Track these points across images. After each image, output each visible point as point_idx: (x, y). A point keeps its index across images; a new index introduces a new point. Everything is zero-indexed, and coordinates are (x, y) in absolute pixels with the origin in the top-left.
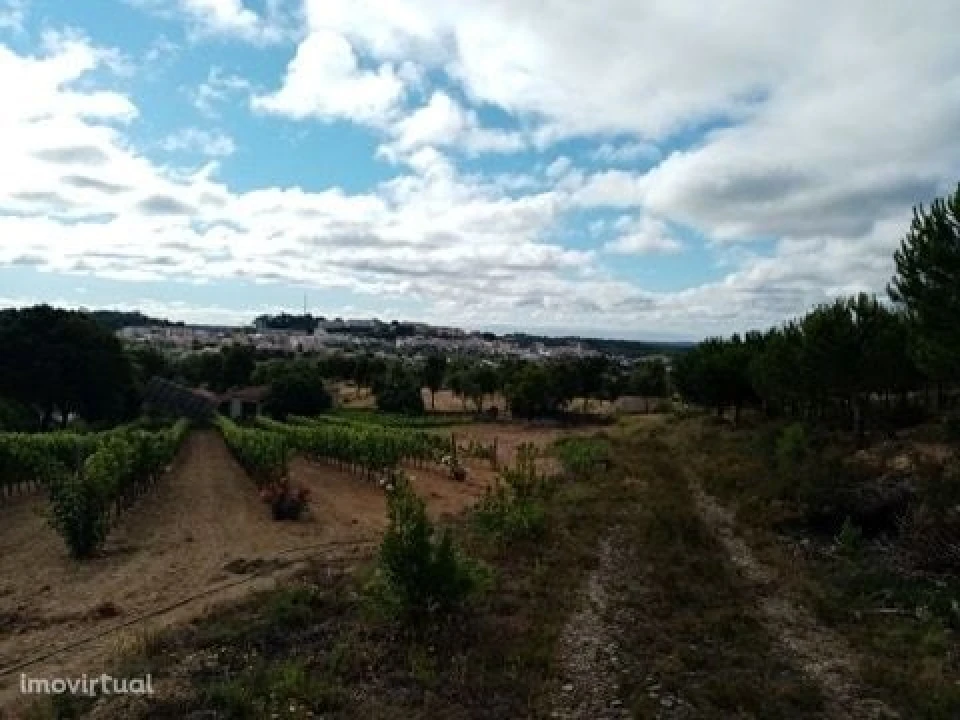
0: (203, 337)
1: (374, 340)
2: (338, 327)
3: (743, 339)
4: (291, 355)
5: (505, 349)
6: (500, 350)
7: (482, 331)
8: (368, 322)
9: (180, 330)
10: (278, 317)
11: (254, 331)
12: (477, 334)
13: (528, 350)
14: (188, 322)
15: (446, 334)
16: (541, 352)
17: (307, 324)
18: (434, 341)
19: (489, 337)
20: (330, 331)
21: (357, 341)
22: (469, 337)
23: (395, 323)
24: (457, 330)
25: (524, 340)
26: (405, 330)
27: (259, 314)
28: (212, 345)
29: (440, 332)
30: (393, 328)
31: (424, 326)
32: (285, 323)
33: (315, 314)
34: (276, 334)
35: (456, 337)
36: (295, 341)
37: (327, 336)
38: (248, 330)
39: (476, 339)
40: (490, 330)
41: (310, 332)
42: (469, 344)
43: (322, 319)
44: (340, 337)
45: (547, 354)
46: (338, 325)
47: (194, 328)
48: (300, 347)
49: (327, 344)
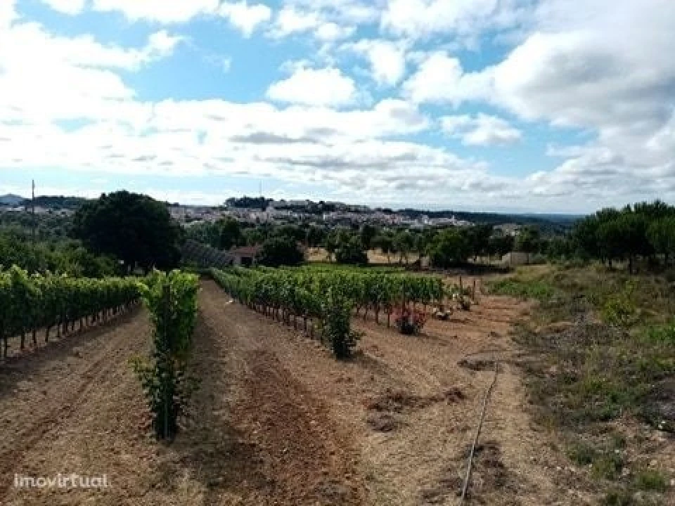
0: (192, 213)
1: (307, 215)
2: (283, 206)
3: (633, 209)
4: (253, 225)
5: (399, 220)
6: (396, 221)
7: (383, 208)
8: (303, 202)
9: (176, 209)
10: (241, 199)
11: (225, 209)
12: (379, 210)
13: (416, 221)
14: (181, 203)
15: (357, 210)
16: (426, 222)
17: (262, 203)
18: (349, 215)
19: (388, 211)
20: (277, 208)
21: (296, 215)
22: (373, 212)
23: (321, 202)
24: (365, 207)
25: (413, 214)
26: (329, 207)
27: (228, 197)
28: (199, 219)
29: (353, 209)
30: (320, 206)
31: (342, 204)
32: (246, 203)
33: (267, 197)
34: (241, 211)
35: (365, 212)
36: (254, 215)
37: (275, 212)
38: (221, 208)
39: (378, 213)
40: (389, 207)
41: (264, 209)
42: (373, 216)
43: (271, 200)
44: (284, 213)
45: (430, 223)
46: (283, 205)
47: (185, 207)
48: (258, 219)
49: (276, 218)
